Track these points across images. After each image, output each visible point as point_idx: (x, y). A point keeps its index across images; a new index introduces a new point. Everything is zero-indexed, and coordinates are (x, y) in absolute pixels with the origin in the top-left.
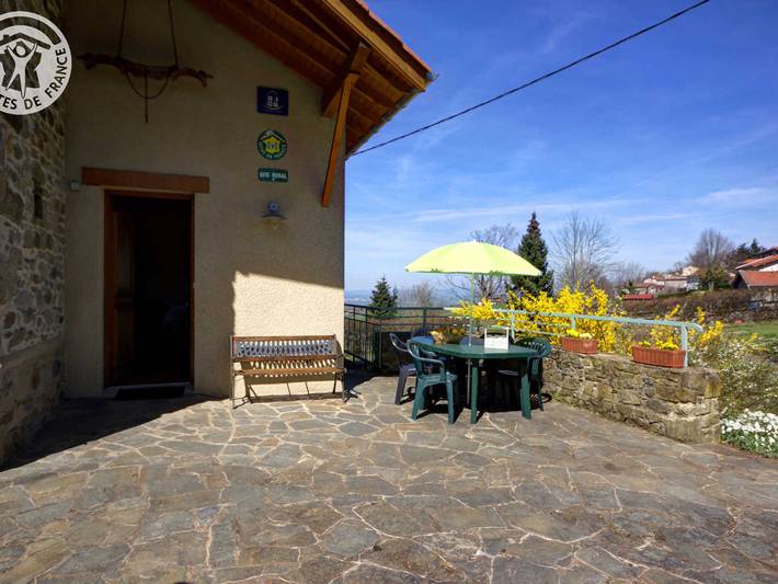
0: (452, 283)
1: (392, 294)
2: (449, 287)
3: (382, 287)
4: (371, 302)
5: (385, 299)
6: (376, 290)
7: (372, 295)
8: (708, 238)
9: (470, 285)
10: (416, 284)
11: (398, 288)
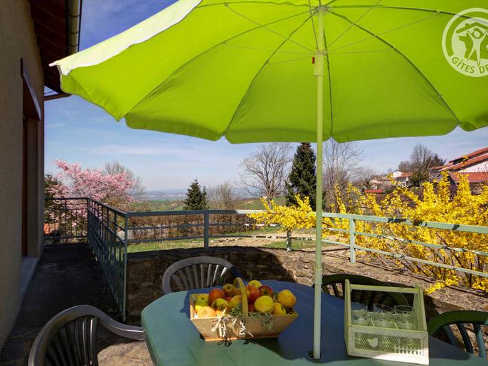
0: (245, 183)
1: (202, 192)
2: (242, 186)
3: (195, 187)
4: (187, 197)
5: (197, 195)
6: (191, 188)
7: (188, 192)
8: (418, 151)
9: (258, 184)
10: (219, 184)
11: (207, 187)
